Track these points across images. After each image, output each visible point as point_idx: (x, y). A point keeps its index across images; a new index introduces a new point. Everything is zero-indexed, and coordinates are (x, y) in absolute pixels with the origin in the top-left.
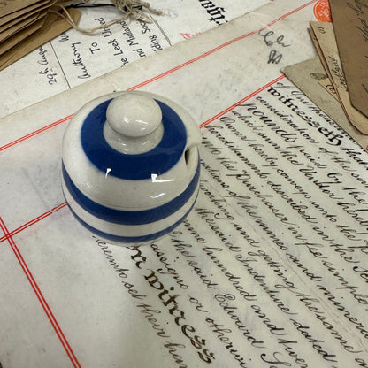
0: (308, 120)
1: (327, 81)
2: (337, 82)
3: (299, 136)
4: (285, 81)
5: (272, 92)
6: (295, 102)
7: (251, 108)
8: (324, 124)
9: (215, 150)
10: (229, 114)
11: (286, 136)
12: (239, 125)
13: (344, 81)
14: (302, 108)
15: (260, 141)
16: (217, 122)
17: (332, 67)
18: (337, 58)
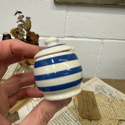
0: (72, 118)
1: (75, 110)
2: (77, 110)
3: (70, 121)
4: (68, 110)
5: (66, 112)
6: (70, 114)
7: (63, 116)
8: (74, 119)
9: (56, 124)
10: (59, 117)
11: (68, 121)
12: (60, 119)
13: (78, 110)
14: (71, 115)
15: (64, 122)
16: (57, 118)
17: (76, 107)
18: (78, 105)
